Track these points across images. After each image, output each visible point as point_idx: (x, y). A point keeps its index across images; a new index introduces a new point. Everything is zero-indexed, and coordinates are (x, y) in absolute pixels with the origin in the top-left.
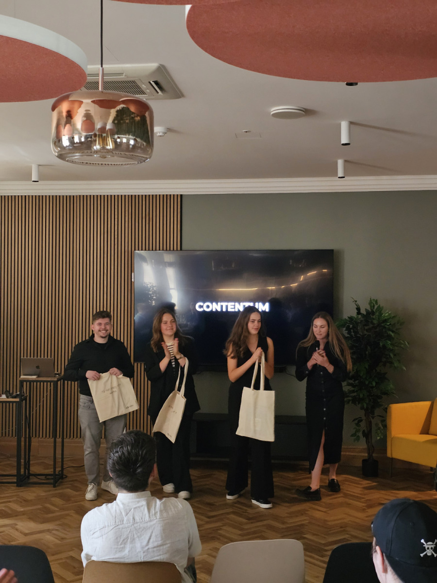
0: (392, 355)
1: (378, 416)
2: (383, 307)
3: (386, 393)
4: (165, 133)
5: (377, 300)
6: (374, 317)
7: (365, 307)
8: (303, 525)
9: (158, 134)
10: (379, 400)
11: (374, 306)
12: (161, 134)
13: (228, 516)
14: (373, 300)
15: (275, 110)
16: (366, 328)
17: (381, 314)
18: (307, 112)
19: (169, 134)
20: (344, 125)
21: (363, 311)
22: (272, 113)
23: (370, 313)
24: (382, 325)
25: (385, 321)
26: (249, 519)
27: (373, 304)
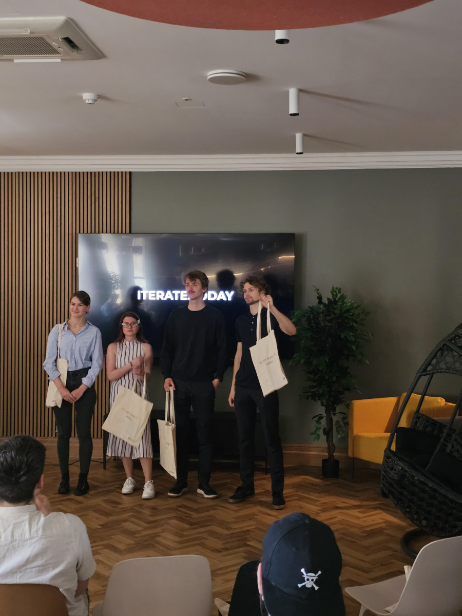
0: (354, 348)
1: (340, 413)
2: (346, 296)
3: (347, 389)
4: (95, 101)
5: (340, 289)
6: (336, 307)
7: (327, 296)
8: (248, 531)
9: (87, 102)
10: (341, 396)
11: (336, 295)
12: (90, 101)
13: (169, 521)
14: (337, 288)
15: (212, 73)
16: (328, 318)
17: (344, 303)
18: (248, 77)
19: (99, 101)
20: (293, 93)
21: (325, 301)
22: (209, 78)
23: (332, 302)
24: (345, 315)
25: (348, 311)
26: (191, 524)
27: (336, 292)
